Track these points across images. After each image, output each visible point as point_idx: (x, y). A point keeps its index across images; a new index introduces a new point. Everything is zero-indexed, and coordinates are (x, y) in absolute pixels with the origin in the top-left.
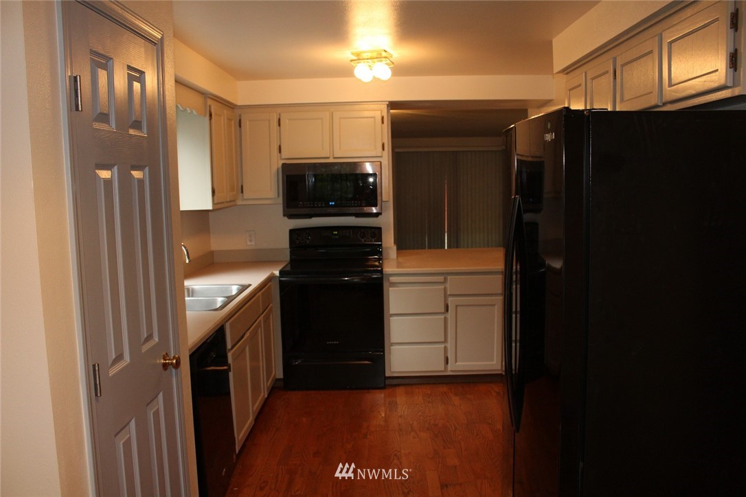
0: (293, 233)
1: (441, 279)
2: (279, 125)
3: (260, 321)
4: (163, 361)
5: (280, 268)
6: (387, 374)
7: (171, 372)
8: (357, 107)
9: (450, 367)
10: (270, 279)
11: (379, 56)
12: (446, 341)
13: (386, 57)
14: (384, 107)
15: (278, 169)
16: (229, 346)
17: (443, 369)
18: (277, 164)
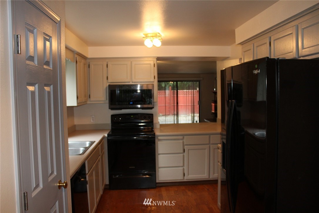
0: (113, 116)
1: (181, 137)
2: (107, 67)
3: (99, 159)
4: (58, 184)
5: (108, 133)
6: (157, 181)
7: (62, 189)
8: (142, 59)
9: (186, 178)
10: (104, 138)
11: (156, 36)
12: (183, 166)
13: (159, 36)
14: (155, 60)
15: (106, 88)
16: (87, 172)
17: (182, 178)
18: (106, 85)
